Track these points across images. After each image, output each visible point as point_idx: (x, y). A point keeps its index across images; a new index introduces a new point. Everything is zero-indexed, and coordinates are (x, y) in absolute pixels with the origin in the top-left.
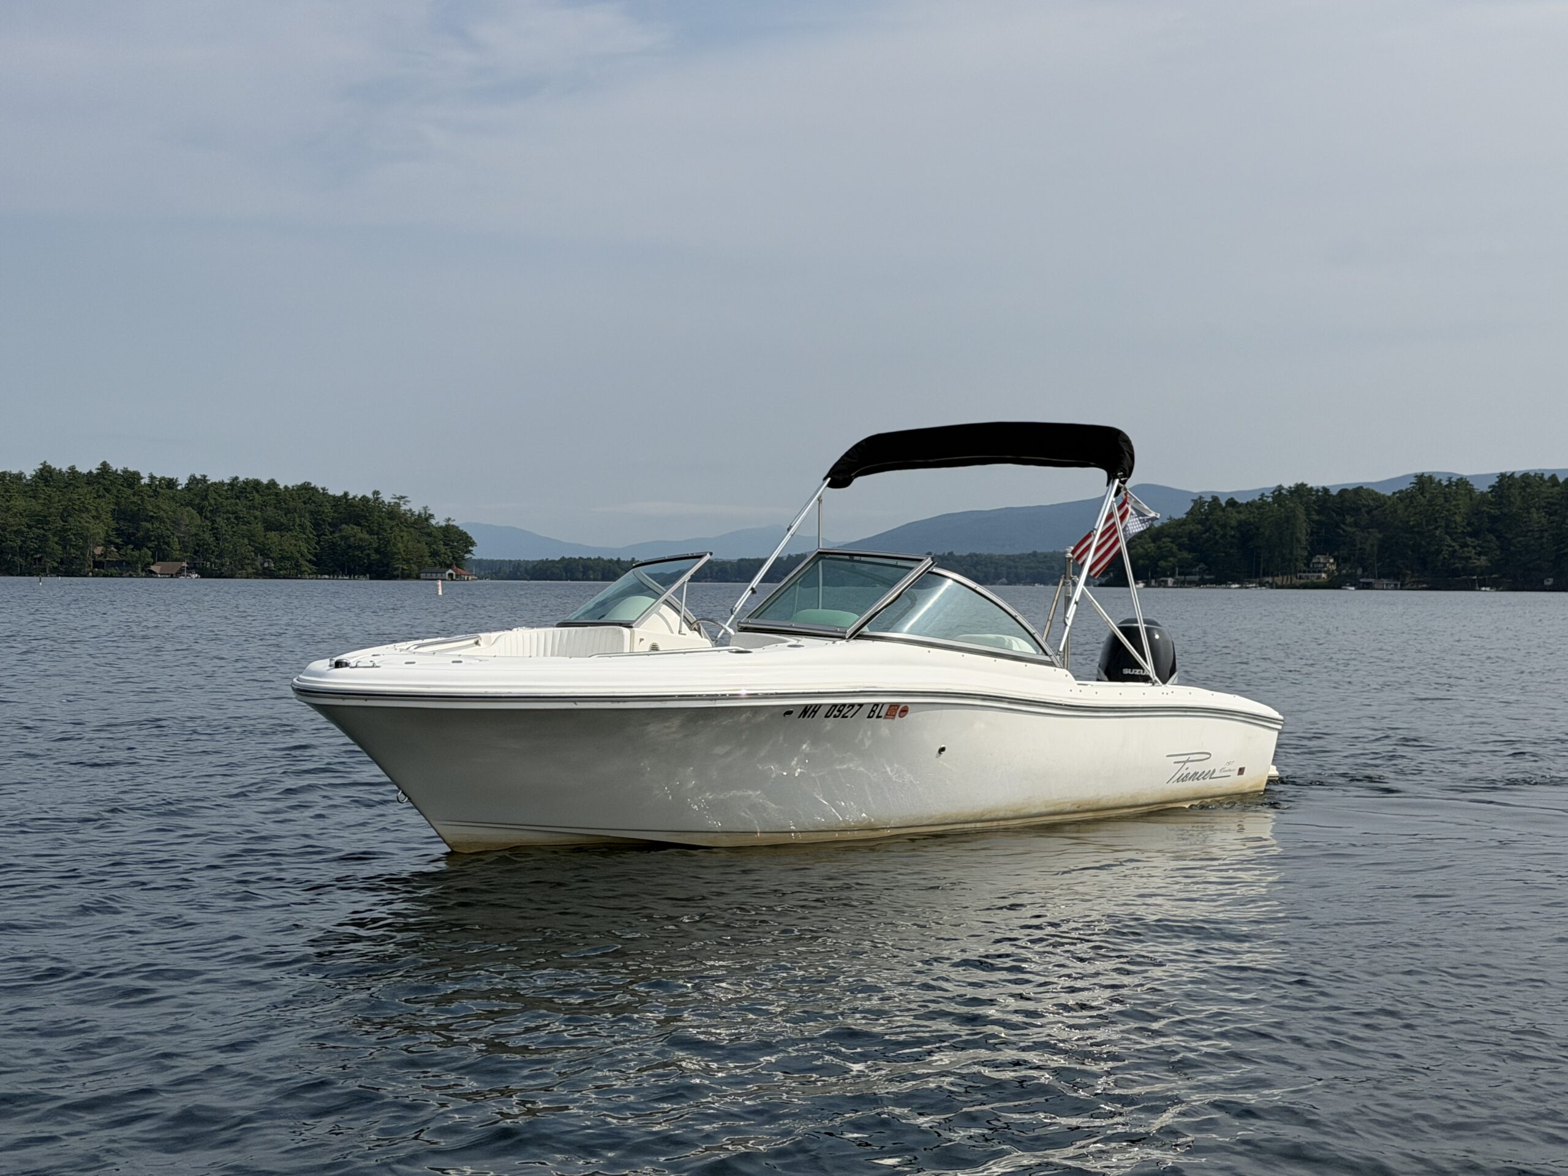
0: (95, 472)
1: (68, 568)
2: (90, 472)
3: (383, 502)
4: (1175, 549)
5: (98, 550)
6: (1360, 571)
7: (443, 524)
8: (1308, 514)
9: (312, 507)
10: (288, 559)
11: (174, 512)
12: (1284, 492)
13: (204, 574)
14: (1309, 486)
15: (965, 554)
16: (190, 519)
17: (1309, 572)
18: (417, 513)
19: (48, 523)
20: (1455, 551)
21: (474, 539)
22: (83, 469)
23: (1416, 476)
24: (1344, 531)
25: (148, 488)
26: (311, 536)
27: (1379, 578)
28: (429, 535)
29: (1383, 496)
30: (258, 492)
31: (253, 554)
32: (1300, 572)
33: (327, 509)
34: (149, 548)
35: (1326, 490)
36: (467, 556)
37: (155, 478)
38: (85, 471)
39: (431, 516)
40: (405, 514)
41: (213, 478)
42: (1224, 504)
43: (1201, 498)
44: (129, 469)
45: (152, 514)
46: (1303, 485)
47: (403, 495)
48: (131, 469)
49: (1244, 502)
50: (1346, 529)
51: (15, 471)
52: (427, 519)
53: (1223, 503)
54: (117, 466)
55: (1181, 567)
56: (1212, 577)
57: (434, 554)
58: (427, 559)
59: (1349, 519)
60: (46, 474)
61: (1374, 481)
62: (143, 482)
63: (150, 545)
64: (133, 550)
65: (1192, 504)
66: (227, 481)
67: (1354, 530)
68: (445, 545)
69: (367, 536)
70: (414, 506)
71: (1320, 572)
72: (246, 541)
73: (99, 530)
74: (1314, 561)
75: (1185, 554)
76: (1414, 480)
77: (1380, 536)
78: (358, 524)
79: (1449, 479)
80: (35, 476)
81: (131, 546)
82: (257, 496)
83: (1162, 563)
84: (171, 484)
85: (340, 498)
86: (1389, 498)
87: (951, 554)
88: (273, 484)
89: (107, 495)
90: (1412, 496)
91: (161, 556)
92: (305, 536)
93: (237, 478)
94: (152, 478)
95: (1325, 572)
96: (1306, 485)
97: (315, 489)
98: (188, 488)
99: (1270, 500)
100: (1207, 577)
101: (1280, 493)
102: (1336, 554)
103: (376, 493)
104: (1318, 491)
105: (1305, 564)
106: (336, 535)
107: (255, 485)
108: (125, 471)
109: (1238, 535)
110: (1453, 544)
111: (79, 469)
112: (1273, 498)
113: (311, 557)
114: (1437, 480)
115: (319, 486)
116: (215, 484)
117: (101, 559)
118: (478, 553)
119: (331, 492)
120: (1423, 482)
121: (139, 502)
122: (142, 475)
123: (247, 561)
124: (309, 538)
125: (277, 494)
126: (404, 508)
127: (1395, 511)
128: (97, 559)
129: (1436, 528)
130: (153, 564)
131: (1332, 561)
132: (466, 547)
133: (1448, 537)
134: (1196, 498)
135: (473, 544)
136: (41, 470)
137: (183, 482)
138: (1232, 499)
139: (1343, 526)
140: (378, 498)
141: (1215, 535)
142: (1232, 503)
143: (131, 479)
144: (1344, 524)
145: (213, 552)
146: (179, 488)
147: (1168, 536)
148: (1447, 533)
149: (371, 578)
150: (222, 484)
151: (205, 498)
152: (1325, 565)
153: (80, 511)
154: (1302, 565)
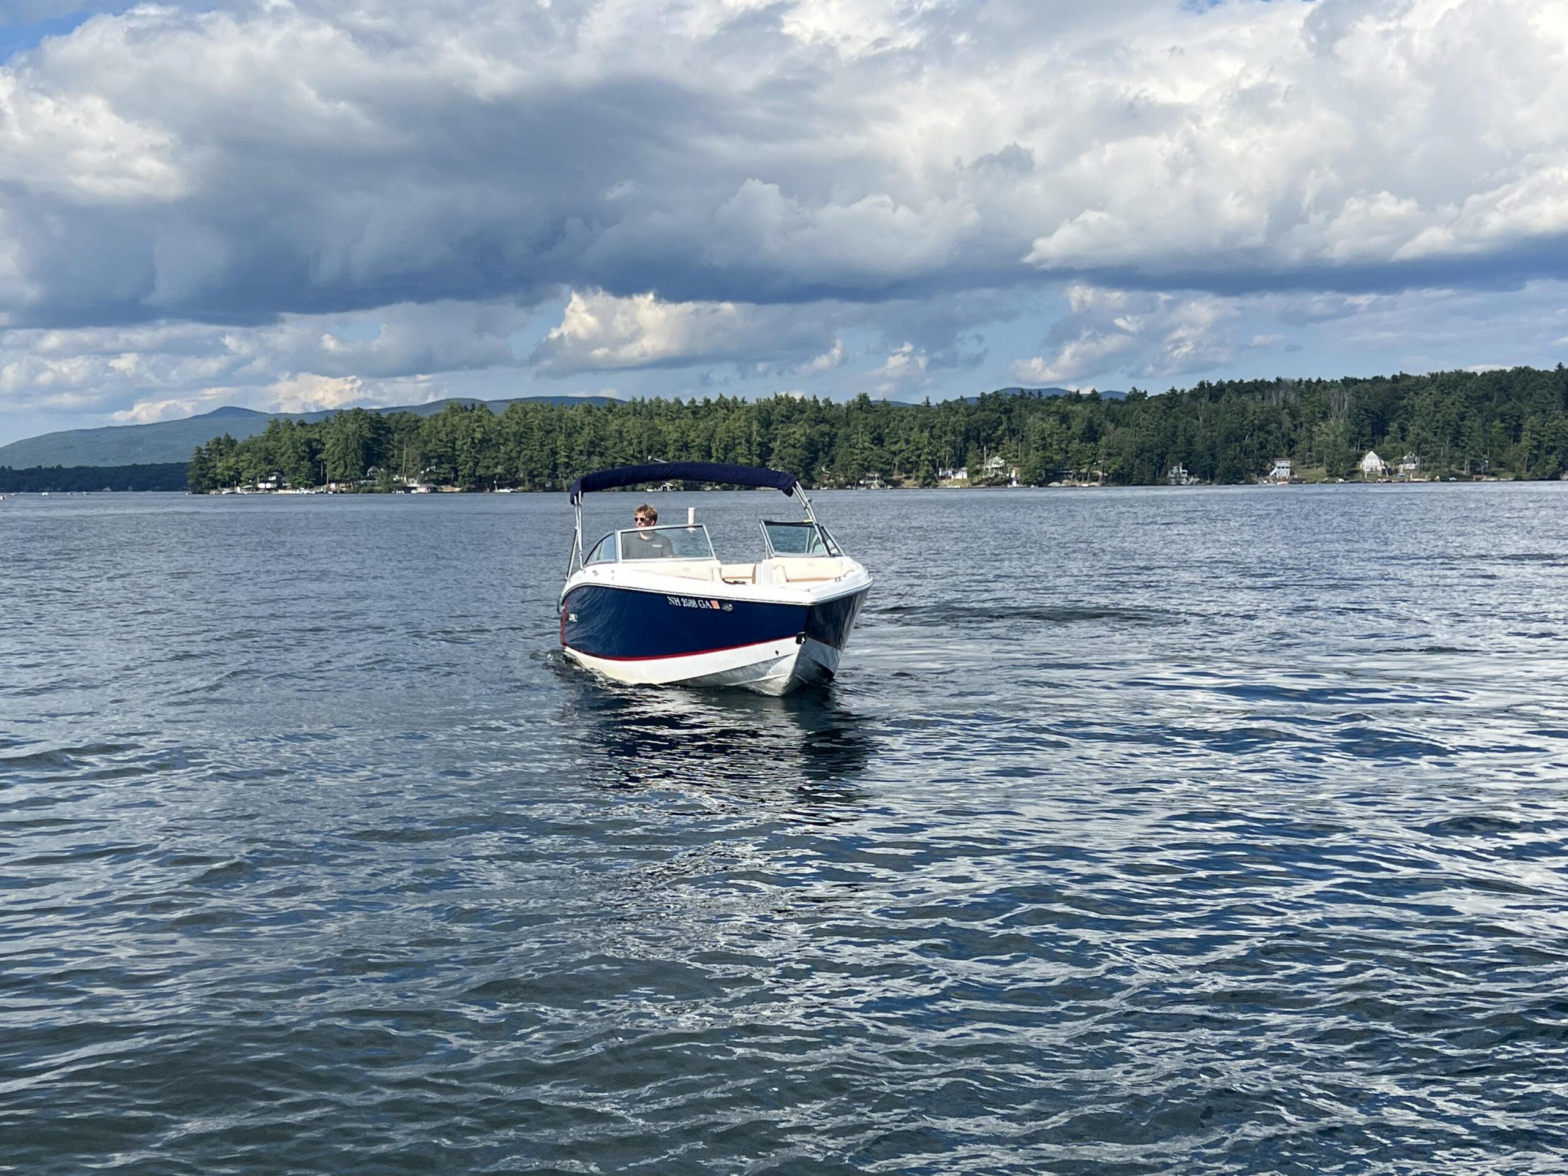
8: (364, 433)
12: (344, 413)
15: (72, 466)
17: (365, 480)
24: (393, 446)
29: (421, 417)
32: (359, 479)
35: (378, 413)
43: (276, 420)
46: (359, 408)
49: (311, 421)
53: (295, 424)
56: (288, 484)
59: (397, 437)
65: (269, 426)
67: (401, 445)
71: (375, 479)
74: (370, 470)
75: (265, 466)
76: (447, 404)
79: (473, 403)
83: (246, 474)
86: (427, 420)
87: (59, 467)
90: (445, 416)
95: (378, 479)
96: (362, 408)
99: (333, 421)
100: (284, 484)
101: (341, 415)
102: (387, 464)
104: (372, 413)
105: (363, 473)
109: (308, 450)
110: (477, 456)
112: (336, 420)
114: (463, 403)
120: (453, 405)
129: (464, 444)
134: (272, 419)
138: (301, 418)
139: (392, 442)
141: (288, 449)
142: (302, 424)
147: (248, 451)
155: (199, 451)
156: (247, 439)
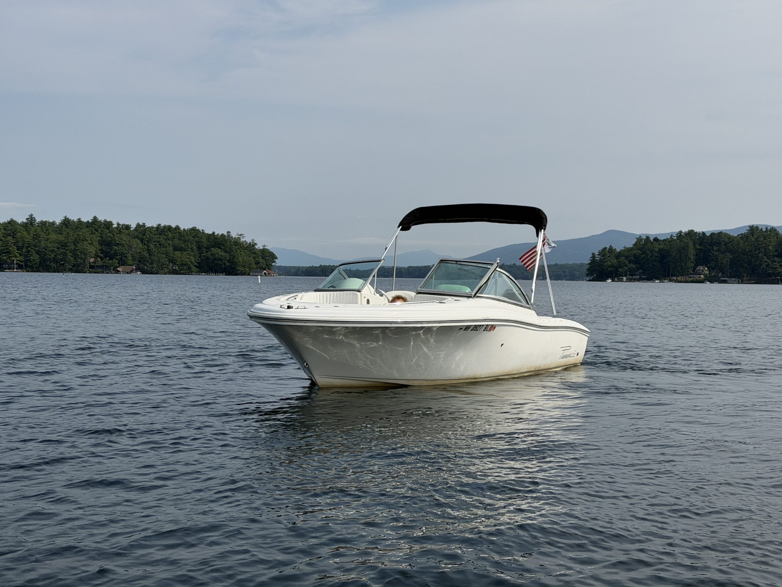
0: (90, 221)
1: (77, 269)
2: (88, 221)
3: (232, 237)
4: (627, 262)
5: (92, 260)
6: (720, 275)
7: (261, 248)
8: (694, 246)
9: (197, 239)
10: (185, 265)
11: (129, 241)
12: (682, 234)
13: (144, 272)
14: (695, 231)
16: (137, 244)
17: (695, 274)
18: (249, 242)
19: (67, 246)
20: (769, 264)
21: (277, 256)
22: (84, 220)
23: (750, 227)
24: (713, 254)
25: (116, 229)
26: (196, 254)
27: (731, 277)
28: (255, 253)
29: (733, 236)
30: (170, 232)
31: (168, 262)
32: (690, 274)
33: (204, 240)
34: (117, 259)
35: (704, 233)
36: (273, 264)
37: (120, 224)
38: (86, 221)
39: (256, 244)
40: (243, 243)
41: (148, 225)
42: (652, 240)
43: (640, 237)
44: (107, 220)
45: (118, 242)
46: (692, 231)
47: (242, 234)
48: (108, 220)
49: (663, 239)
50: (714, 252)
51: (51, 221)
52: (253, 246)
54: (101, 218)
55: (629, 272)
56: (645, 277)
57: (257, 263)
58: (253, 265)
59: (715, 248)
60: (66, 222)
61: (728, 229)
62: (114, 226)
63: (117, 257)
64: (109, 260)
65: (636, 240)
66: (155, 226)
67: (718, 253)
68: (262, 258)
69: (224, 254)
70: (247, 239)
71: (700, 274)
72: (164, 256)
73: (92, 250)
74: (697, 269)
75: (632, 265)
76: (748, 228)
77: (731, 256)
78: (219, 248)
79: (767, 228)
80: (61, 223)
81: (108, 258)
82: (170, 234)
83: (620, 270)
84: (128, 227)
85: (211, 235)
86: (736, 237)
87: (514, 264)
88: (177, 228)
89: (96, 233)
90: (747, 237)
91: (123, 263)
92: (193, 254)
93: (160, 225)
94: (118, 224)
95: (703, 274)
96: (694, 231)
97: (198, 230)
98: (136, 229)
99: (675, 238)
100: (643, 277)
101: (681, 235)
102: (708, 265)
103: (228, 232)
104: (700, 234)
105: (693, 271)
106: (209, 253)
107: (169, 228)
108: (105, 221)
109: (659, 256)
110: (768, 261)
111: (82, 220)
112: (677, 237)
113: (196, 264)
114: (760, 228)
115: (201, 229)
116: (149, 227)
117: (93, 264)
118: (279, 263)
119: (206, 232)
120: (753, 229)
121: (112, 236)
122: (113, 223)
123: (165, 266)
124: (195, 254)
125: (180, 233)
126: (242, 240)
127: (739, 244)
128: (91, 264)
129: (759, 253)
130: (119, 267)
131: (706, 269)
132: (273, 259)
133: (765, 257)
134: (638, 237)
135: (276, 258)
136: (64, 220)
137: (133, 226)
138: (656, 237)
139: (712, 251)
140: (229, 235)
141: (647, 256)
142: (656, 240)
143: (108, 225)
144: (713, 250)
145: (148, 261)
146: (132, 229)
147: (623, 256)
148: (765, 255)
149: (226, 275)
150: (153, 227)
151: (144, 234)
152: (703, 271)
153: (83, 240)
154: (691, 271)
155: (593, 254)
156: (623, 249)
